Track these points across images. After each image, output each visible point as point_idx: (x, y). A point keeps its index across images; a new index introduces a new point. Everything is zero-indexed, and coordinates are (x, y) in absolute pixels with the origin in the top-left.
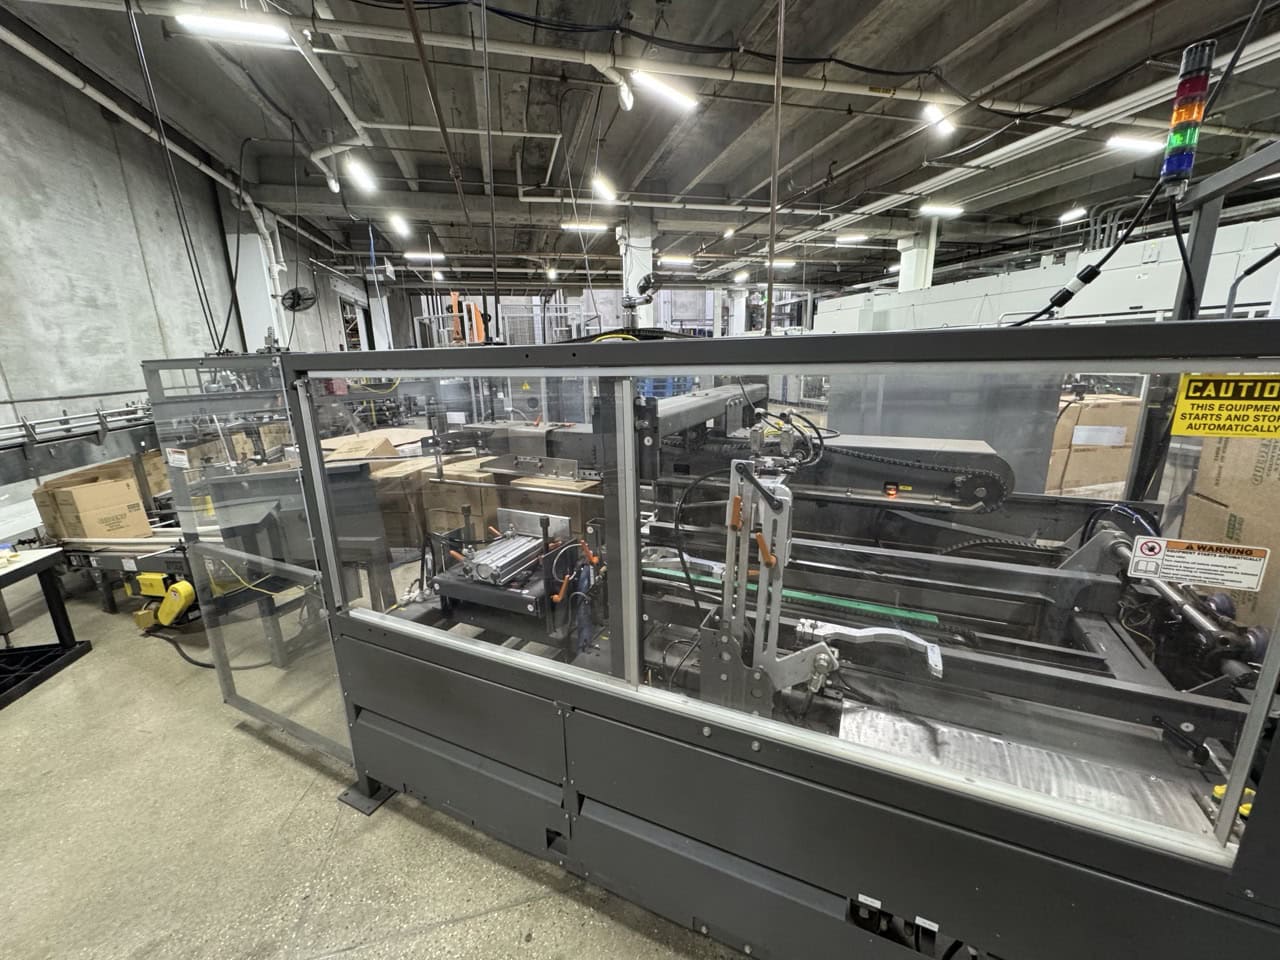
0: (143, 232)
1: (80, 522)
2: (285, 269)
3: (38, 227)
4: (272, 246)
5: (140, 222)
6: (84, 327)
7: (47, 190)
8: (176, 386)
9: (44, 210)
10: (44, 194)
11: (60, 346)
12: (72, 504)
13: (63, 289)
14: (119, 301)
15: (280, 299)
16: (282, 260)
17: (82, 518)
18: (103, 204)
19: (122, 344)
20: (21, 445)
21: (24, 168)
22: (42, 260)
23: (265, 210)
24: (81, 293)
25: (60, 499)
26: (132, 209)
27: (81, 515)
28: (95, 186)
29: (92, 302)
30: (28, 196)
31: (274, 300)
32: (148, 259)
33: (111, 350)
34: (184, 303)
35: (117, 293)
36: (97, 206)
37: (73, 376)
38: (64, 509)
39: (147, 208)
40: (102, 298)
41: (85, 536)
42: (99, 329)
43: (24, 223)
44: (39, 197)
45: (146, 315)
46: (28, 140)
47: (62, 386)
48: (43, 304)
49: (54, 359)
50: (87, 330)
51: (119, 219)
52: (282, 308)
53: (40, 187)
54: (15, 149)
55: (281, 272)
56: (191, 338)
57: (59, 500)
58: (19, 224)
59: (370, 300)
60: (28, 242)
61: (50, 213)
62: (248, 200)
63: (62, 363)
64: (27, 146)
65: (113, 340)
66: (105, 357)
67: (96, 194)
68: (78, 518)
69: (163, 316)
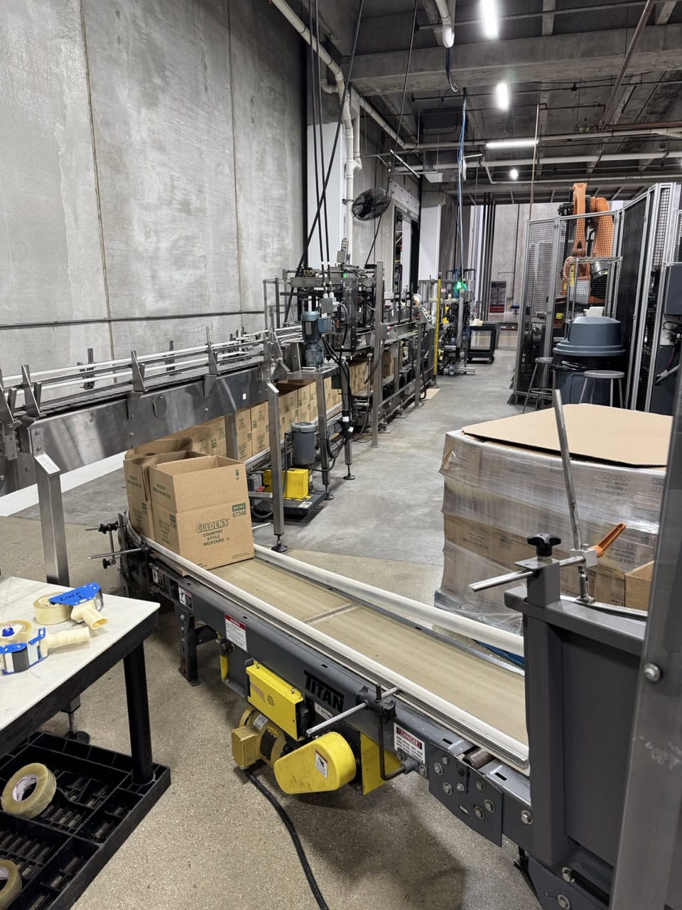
0: (238, 123)
1: (175, 527)
2: (360, 166)
3: (154, 117)
4: (352, 137)
5: (237, 112)
6: (176, 237)
7: (168, 73)
8: (243, 310)
9: (161, 96)
10: (164, 78)
11: (154, 258)
12: (171, 496)
13: (165, 190)
14: (208, 206)
15: (351, 204)
16: (359, 154)
17: (178, 519)
18: (209, 90)
19: (205, 256)
20: (126, 396)
21: (152, 48)
22: (153, 155)
23: (352, 90)
24: (179, 196)
25: (155, 481)
26: (232, 95)
27: (178, 516)
28: (205, 68)
29: (186, 207)
30: (150, 81)
31: (345, 206)
32: (237, 155)
33: (195, 266)
34: (261, 210)
35: (208, 197)
36: (204, 92)
37: (161, 296)
38: (157, 497)
39: (244, 92)
40: (195, 202)
41: (178, 551)
42: (187, 238)
43: (143, 110)
44: (158, 81)
45: (228, 223)
46: (159, 16)
47: (151, 304)
48: (147, 208)
49: (148, 273)
50: (177, 241)
51: (220, 107)
52: (351, 215)
53: (161, 69)
54: (147, 24)
55: (356, 170)
56: (261, 253)
57: (154, 483)
58: (139, 112)
59: (422, 210)
60: (144, 134)
61: (165, 100)
62: (339, 77)
63: (154, 277)
64: (157, 20)
65: (198, 252)
66: (191, 272)
67: (205, 78)
68: (173, 519)
69: (242, 226)
